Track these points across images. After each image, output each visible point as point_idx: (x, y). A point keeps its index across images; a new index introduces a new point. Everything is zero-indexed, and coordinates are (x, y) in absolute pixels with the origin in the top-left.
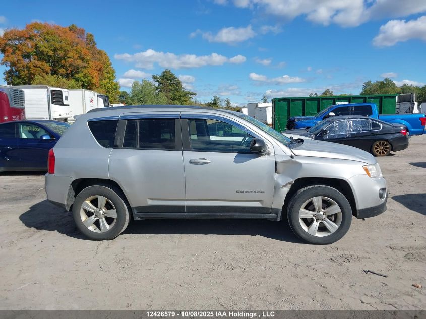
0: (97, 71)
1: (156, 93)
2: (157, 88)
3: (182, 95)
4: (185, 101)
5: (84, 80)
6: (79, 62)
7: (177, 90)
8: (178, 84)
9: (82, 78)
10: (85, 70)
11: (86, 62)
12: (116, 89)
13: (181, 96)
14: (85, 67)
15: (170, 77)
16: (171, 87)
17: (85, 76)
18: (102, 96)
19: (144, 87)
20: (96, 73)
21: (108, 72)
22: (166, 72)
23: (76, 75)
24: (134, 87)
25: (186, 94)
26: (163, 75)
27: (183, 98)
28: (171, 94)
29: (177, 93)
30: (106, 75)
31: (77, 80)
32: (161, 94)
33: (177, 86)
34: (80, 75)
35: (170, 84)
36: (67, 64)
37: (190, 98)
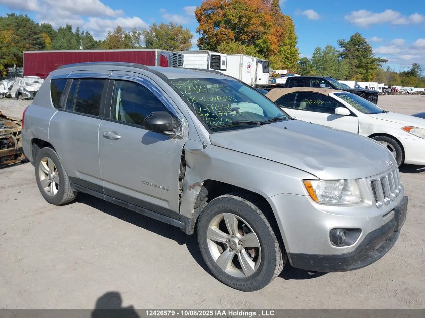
0: (276, 37)
1: (339, 60)
2: (341, 55)
3: (369, 62)
4: (373, 69)
5: (262, 46)
6: (261, 28)
7: (364, 57)
8: (367, 51)
9: (261, 44)
10: (265, 37)
11: (268, 28)
12: (296, 55)
13: (367, 63)
14: (265, 33)
15: (358, 42)
16: (357, 53)
17: (264, 42)
18: (262, 61)
19: (326, 53)
20: (275, 39)
21: (290, 39)
22: (355, 36)
23: (257, 41)
24: (315, 54)
25: (374, 60)
26: (351, 39)
27: (370, 66)
28: (356, 61)
29: (363, 60)
30: (287, 41)
31: (256, 46)
32: (345, 61)
33: (365, 51)
34: (260, 41)
35: (357, 50)
36: (250, 30)
37: (378, 65)
